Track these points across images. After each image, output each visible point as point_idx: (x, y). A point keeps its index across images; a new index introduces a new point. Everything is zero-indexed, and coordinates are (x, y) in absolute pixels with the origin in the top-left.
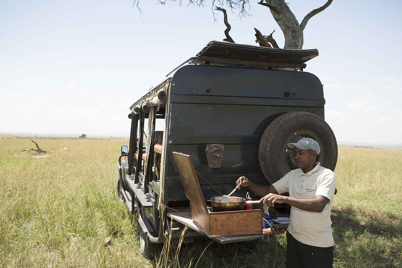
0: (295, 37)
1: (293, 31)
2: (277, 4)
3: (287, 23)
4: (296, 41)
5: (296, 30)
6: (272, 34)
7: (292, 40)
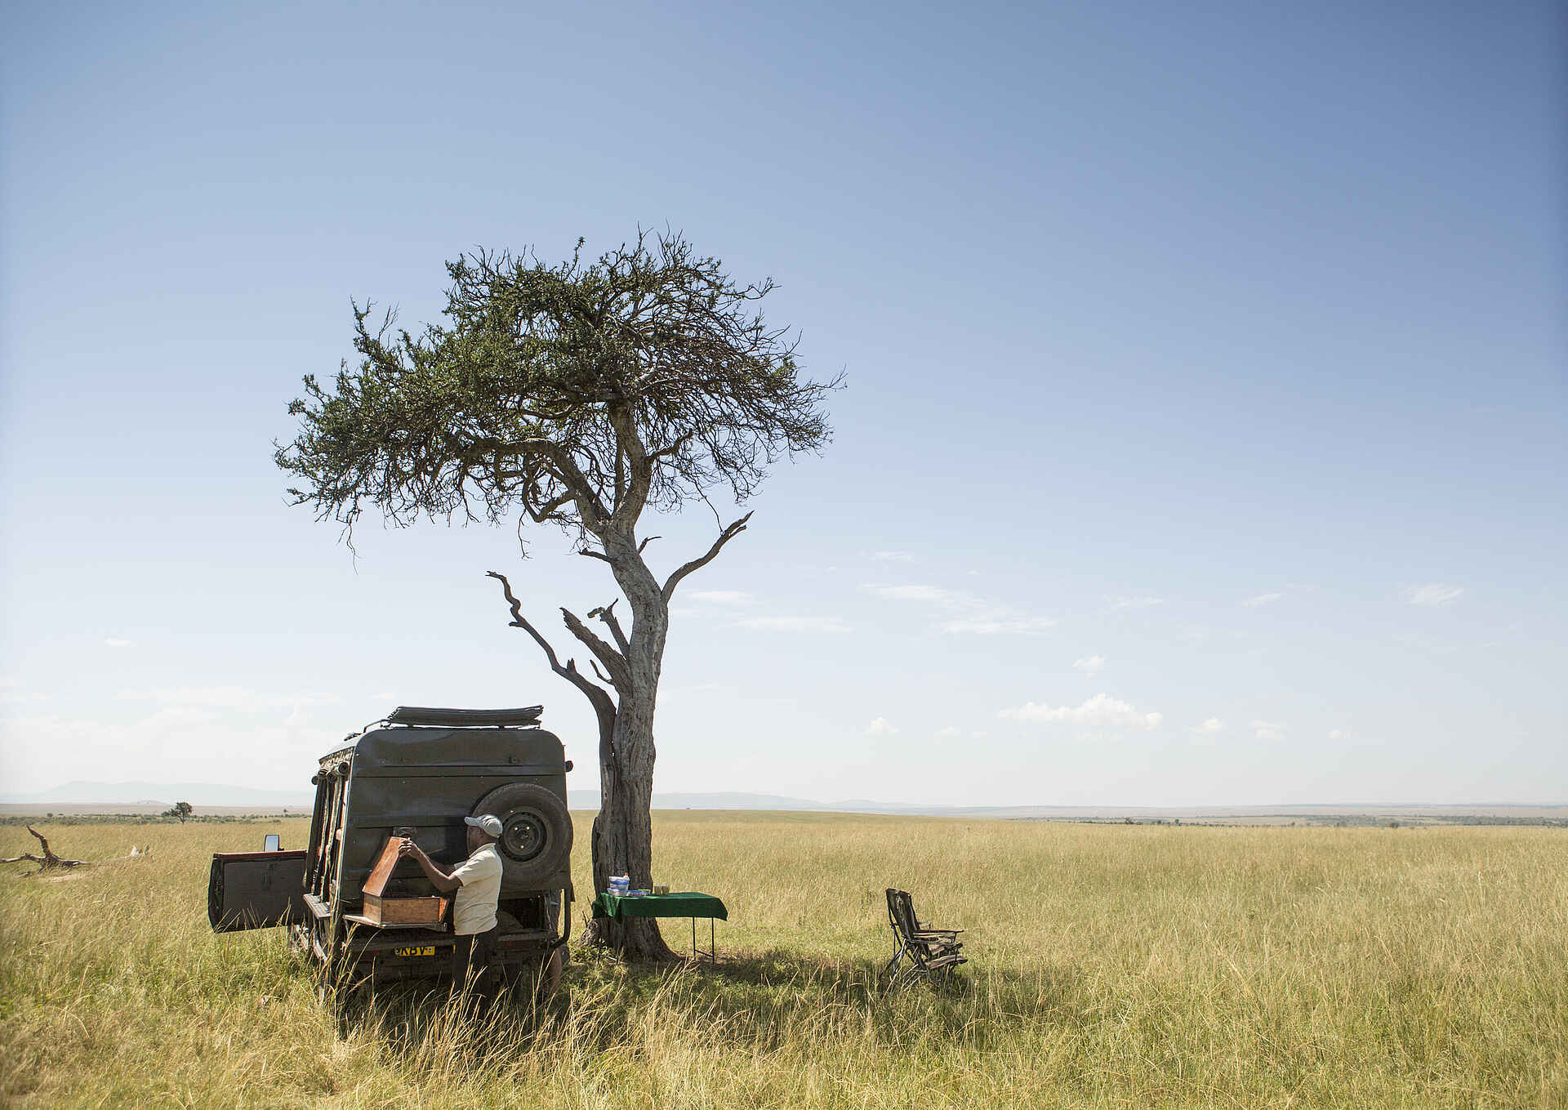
0: (650, 616)
1: (647, 605)
2: (618, 552)
3: (635, 588)
4: (651, 624)
5: (651, 603)
6: (612, 606)
7: (644, 622)
